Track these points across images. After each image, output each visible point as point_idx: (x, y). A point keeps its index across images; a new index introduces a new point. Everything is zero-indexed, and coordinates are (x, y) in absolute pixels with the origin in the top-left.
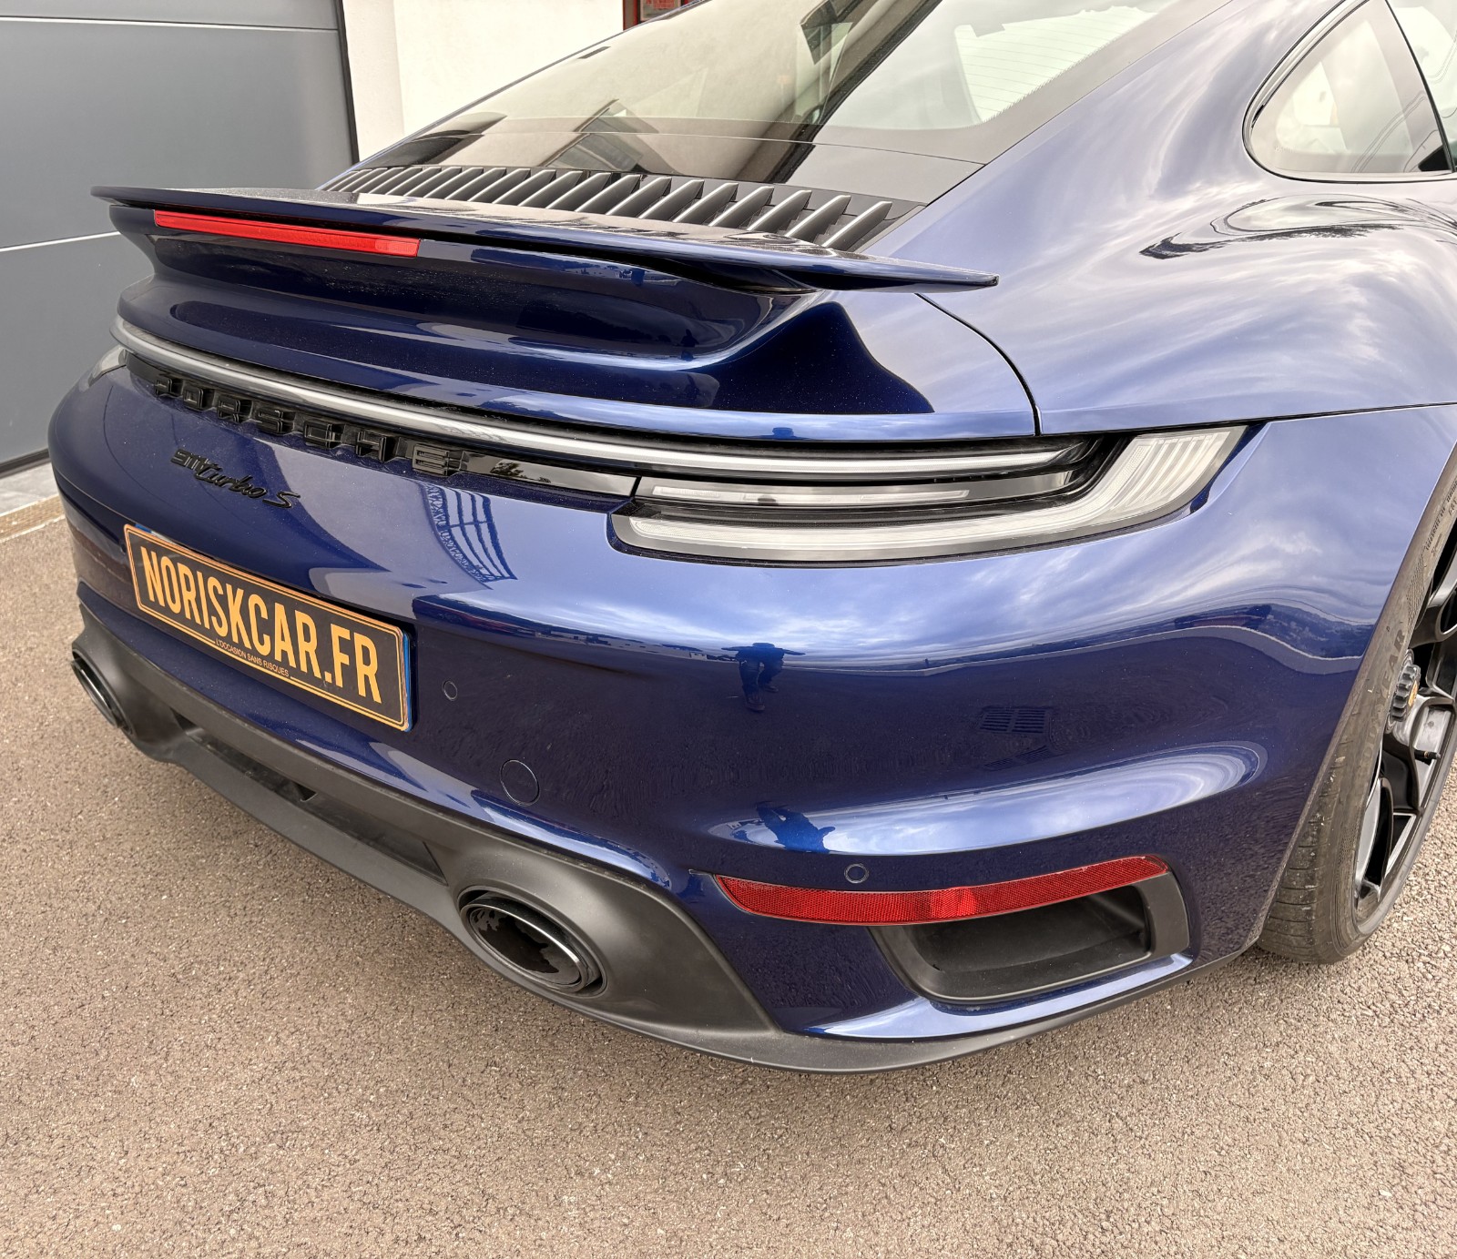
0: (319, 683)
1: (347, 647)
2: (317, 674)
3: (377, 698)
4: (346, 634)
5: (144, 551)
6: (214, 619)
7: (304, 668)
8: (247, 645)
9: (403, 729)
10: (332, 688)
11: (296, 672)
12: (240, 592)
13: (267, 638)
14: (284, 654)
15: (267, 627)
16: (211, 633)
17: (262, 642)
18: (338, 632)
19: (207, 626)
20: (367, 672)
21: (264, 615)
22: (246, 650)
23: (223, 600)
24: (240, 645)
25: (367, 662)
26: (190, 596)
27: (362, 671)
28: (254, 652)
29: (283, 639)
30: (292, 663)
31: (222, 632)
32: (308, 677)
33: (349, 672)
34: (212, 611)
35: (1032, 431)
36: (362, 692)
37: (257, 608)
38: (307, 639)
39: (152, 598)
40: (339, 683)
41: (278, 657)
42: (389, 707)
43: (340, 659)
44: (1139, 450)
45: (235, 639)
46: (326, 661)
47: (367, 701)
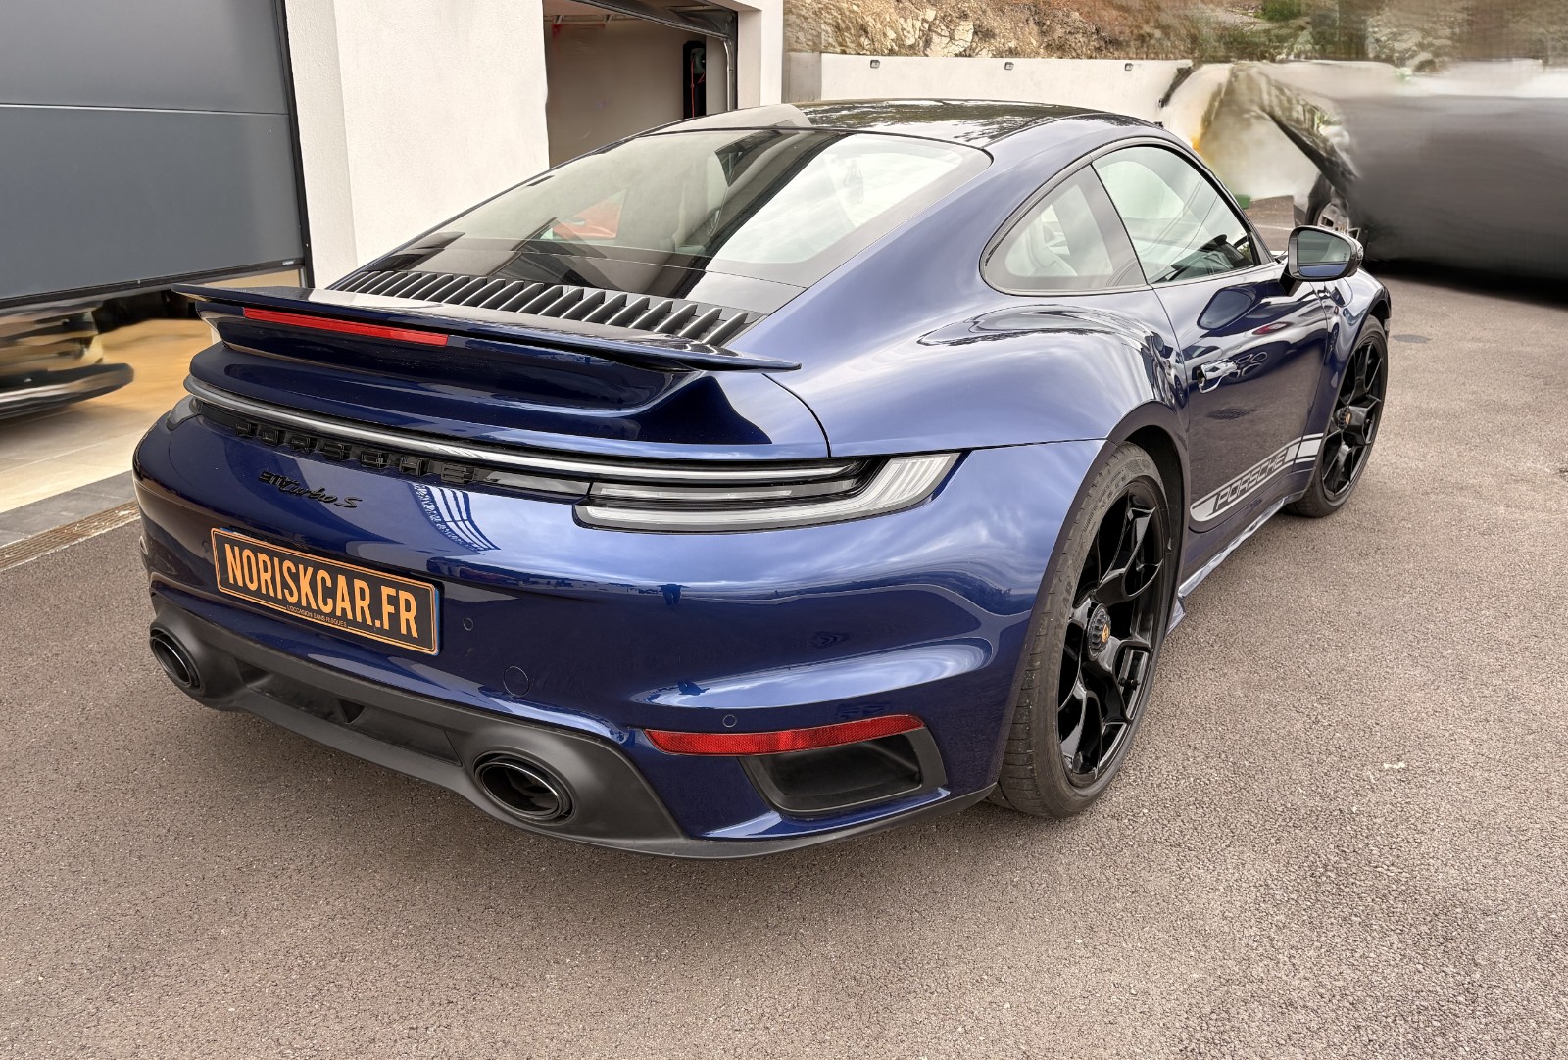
0: (370, 629)
1: (393, 601)
2: (369, 621)
3: (415, 634)
4: (392, 592)
5: (228, 546)
6: (286, 591)
7: (359, 619)
8: (314, 607)
9: (433, 654)
10: (381, 631)
11: (353, 623)
12: (310, 570)
13: (330, 601)
14: (344, 610)
15: (330, 593)
16: (284, 602)
17: (326, 604)
18: (386, 591)
19: (280, 596)
20: (408, 617)
21: (329, 583)
22: (313, 611)
23: (296, 578)
24: (308, 608)
25: (408, 609)
26: (266, 576)
27: (404, 616)
28: (319, 612)
29: (343, 600)
30: (350, 616)
31: (293, 600)
32: (363, 625)
33: (394, 618)
34: (285, 585)
35: (825, 454)
36: (404, 630)
37: (324, 579)
38: (363, 598)
39: (232, 581)
40: (386, 626)
41: (339, 613)
42: (424, 639)
43: (387, 609)
44: (892, 467)
45: (304, 604)
46: (376, 612)
47: (408, 638)
